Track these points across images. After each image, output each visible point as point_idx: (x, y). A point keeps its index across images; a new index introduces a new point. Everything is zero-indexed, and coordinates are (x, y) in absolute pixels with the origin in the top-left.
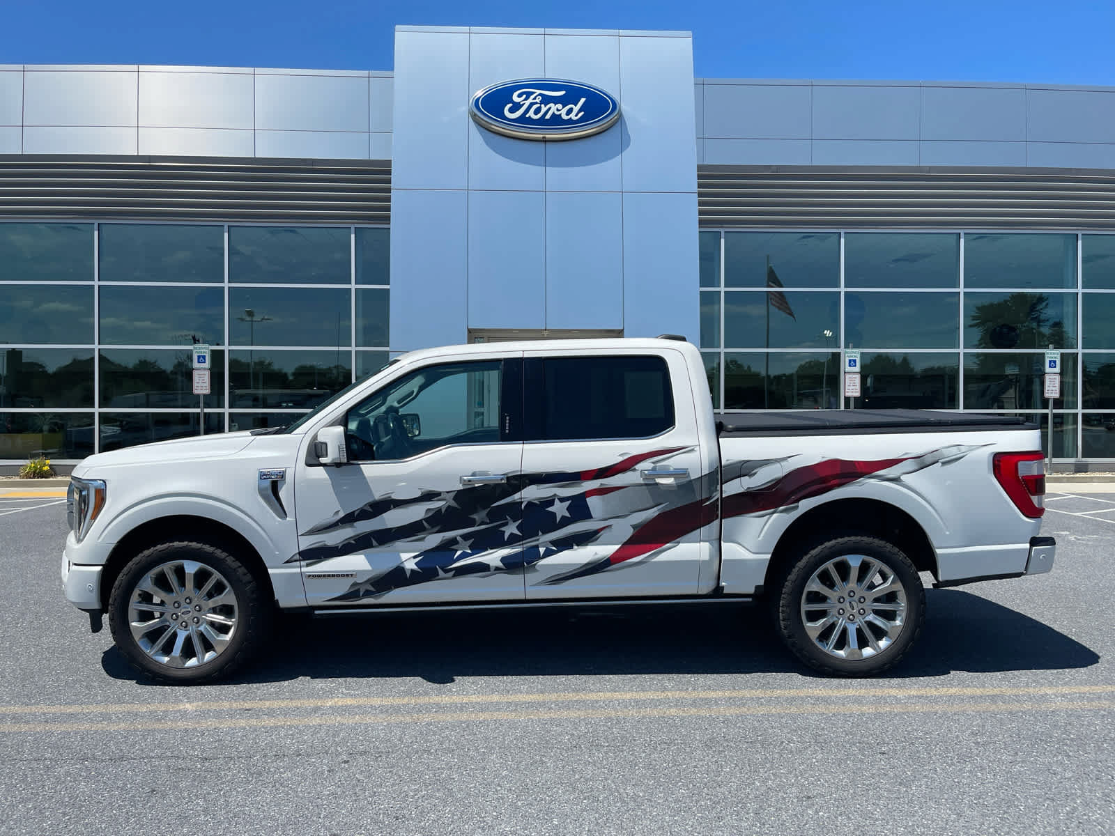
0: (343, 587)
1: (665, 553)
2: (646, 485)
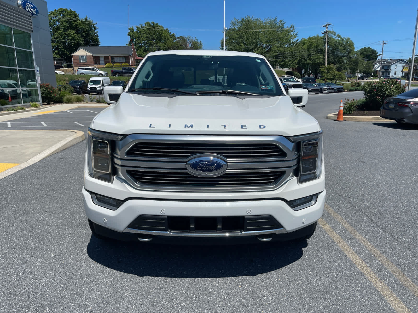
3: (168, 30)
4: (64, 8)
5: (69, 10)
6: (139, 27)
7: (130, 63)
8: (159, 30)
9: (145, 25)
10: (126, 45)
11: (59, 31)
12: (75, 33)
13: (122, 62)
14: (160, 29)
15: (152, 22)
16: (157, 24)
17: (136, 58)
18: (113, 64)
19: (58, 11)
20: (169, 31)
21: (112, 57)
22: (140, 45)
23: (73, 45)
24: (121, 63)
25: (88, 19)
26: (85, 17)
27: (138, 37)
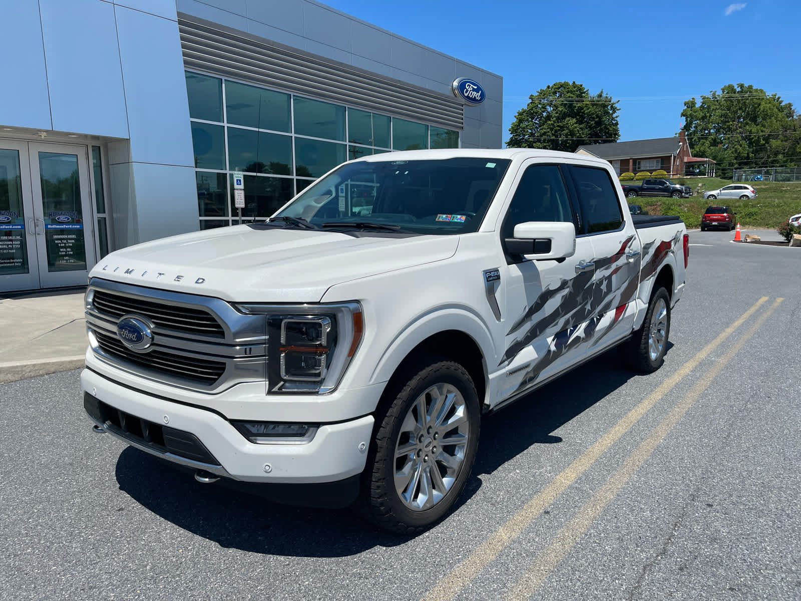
0: (520, 377)
1: (627, 309)
2: (627, 264)
3: (777, 97)
4: (563, 82)
5: (571, 83)
6: (708, 98)
7: (670, 169)
8: (752, 99)
9: (722, 91)
10: (676, 134)
11: (550, 122)
12: (576, 123)
13: (654, 168)
14: (755, 96)
15: (738, 85)
16: (750, 87)
17: (686, 160)
18: (635, 174)
19: (552, 87)
20: (779, 98)
21: (635, 161)
22: (706, 132)
23: (569, 143)
24: (651, 171)
25: (604, 95)
26: (598, 93)
27: (704, 118)
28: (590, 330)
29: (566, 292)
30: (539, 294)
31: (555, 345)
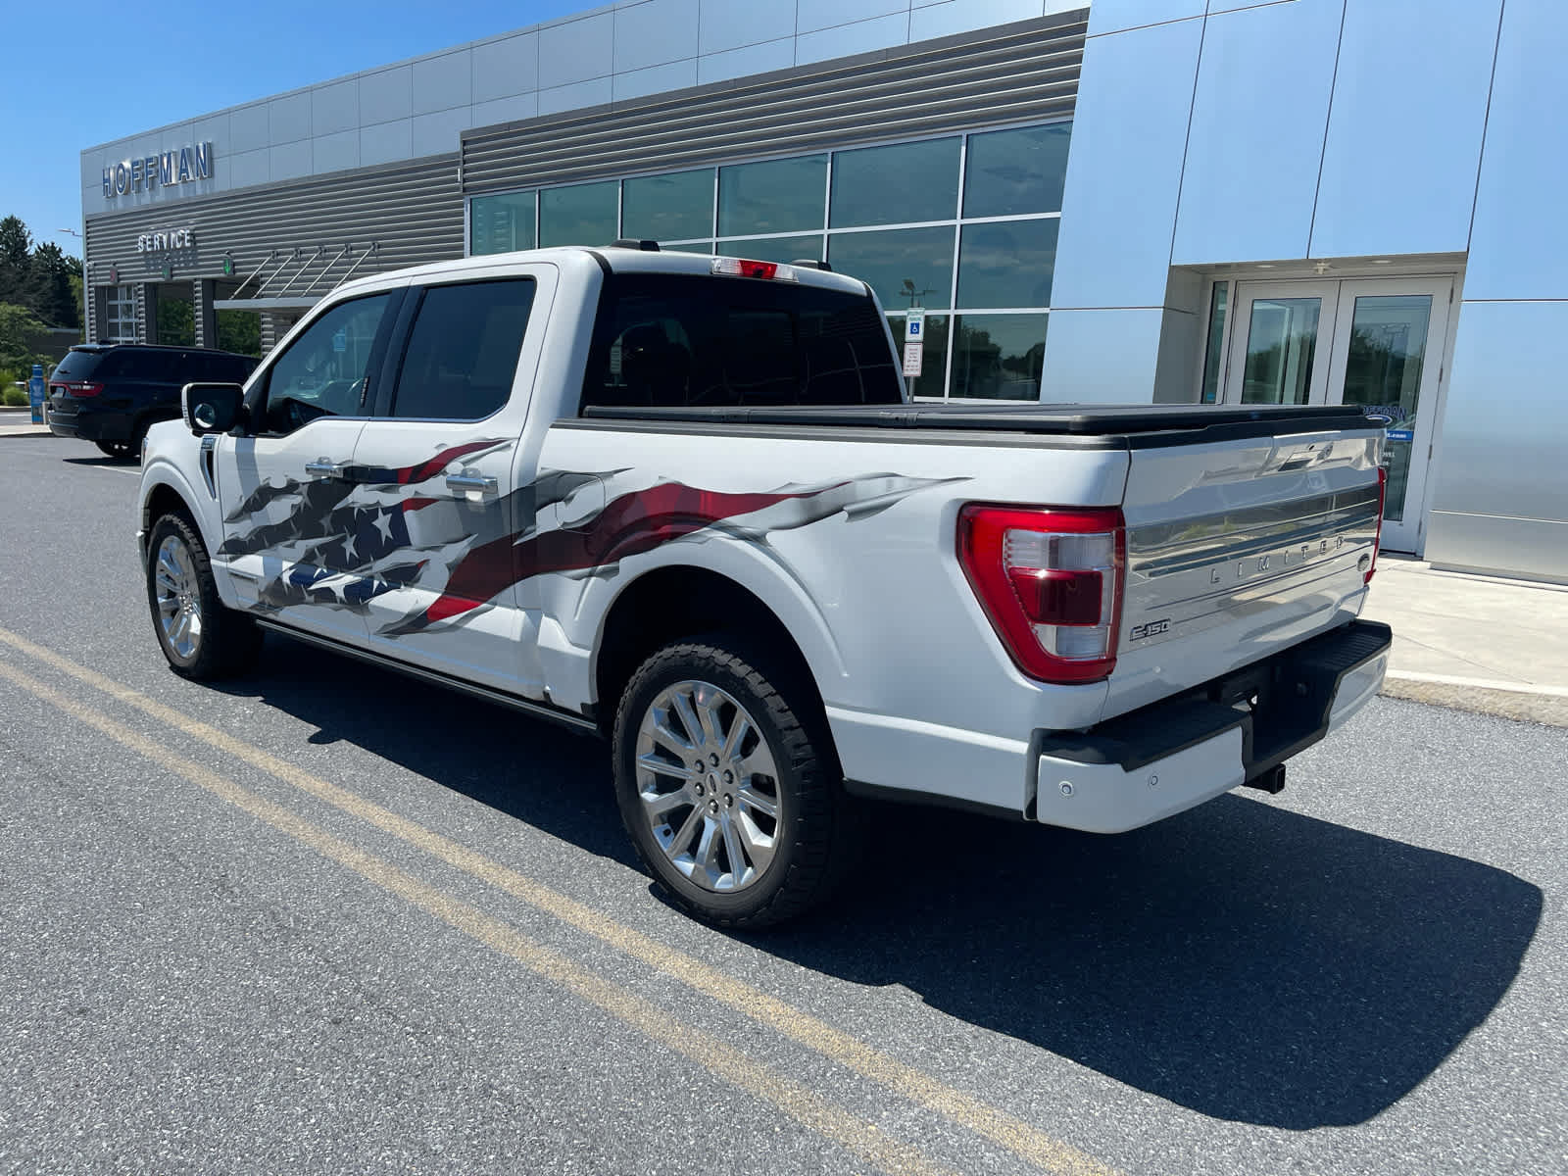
1: (482, 615)
2: (456, 499)
28: (358, 596)
29: (297, 500)
30: (257, 487)
31: (290, 577)
